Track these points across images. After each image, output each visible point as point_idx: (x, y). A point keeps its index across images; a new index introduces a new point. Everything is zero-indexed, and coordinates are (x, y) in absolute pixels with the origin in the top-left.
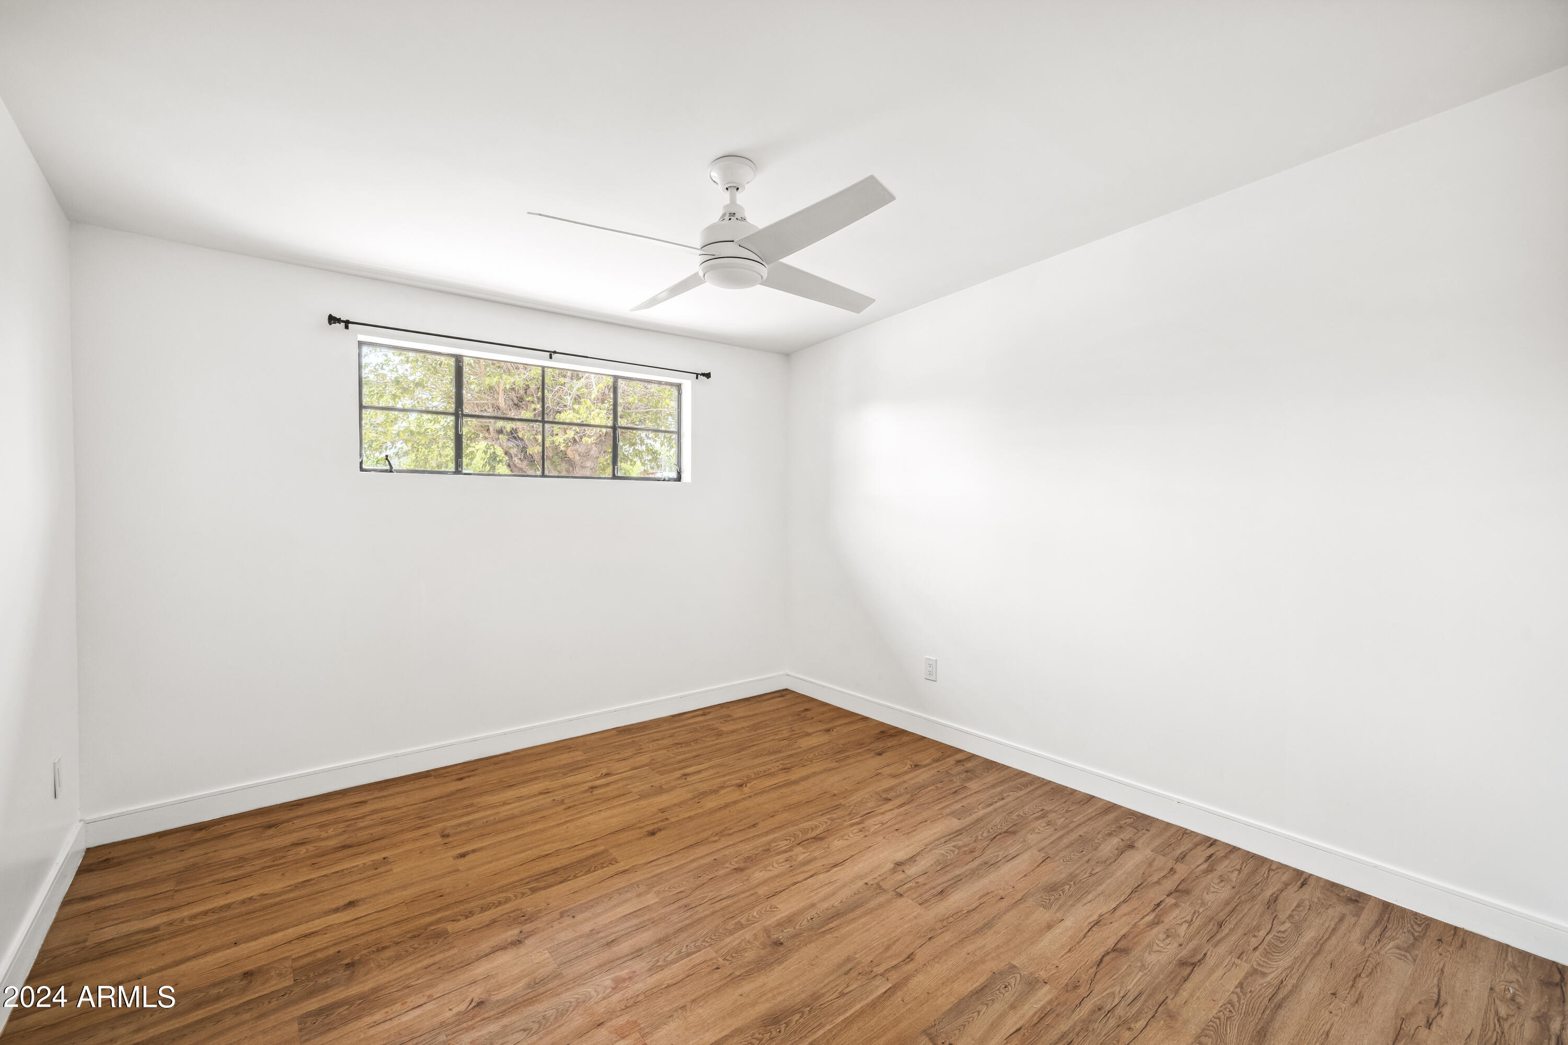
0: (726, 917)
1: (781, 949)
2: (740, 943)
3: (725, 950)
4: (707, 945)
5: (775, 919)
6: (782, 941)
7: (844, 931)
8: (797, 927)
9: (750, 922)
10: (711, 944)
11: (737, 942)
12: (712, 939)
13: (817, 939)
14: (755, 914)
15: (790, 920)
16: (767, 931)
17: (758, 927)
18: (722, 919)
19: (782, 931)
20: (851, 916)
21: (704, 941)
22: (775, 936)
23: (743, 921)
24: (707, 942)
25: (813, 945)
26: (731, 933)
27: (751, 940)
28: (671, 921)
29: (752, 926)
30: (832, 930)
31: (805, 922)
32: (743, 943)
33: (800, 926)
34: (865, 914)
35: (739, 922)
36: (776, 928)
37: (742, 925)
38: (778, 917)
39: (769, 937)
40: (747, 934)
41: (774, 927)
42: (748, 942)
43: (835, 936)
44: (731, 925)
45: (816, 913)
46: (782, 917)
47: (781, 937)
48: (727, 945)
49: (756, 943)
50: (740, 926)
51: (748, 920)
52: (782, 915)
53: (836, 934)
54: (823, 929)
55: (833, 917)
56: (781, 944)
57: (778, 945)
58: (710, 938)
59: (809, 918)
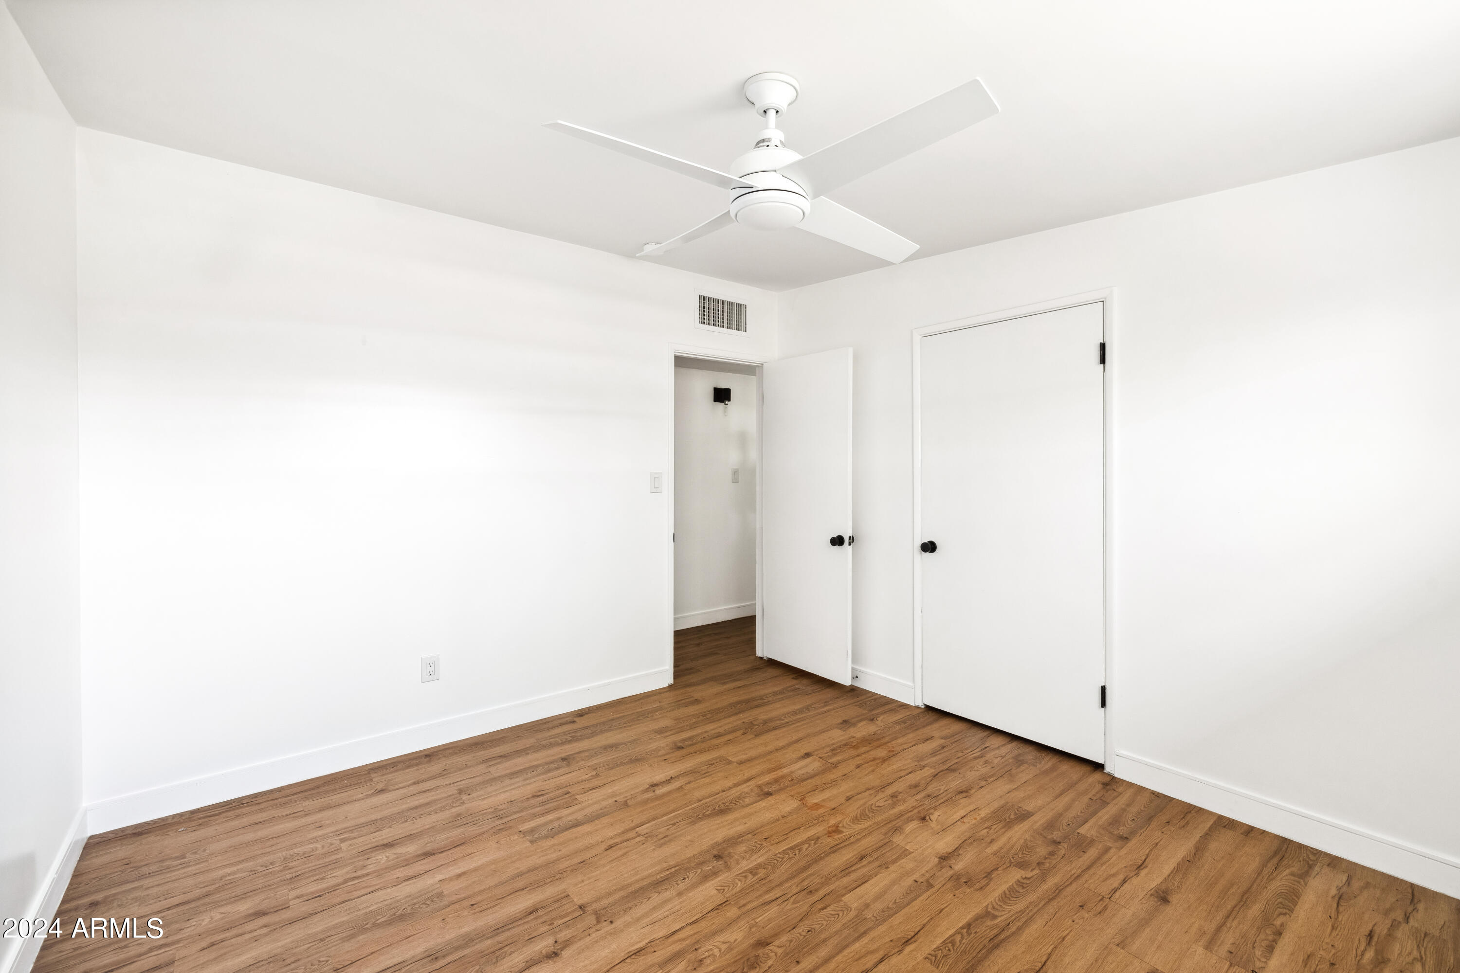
0: (767, 881)
1: (716, 853)
2: (751, 857)
3: (762, 851)
4: (778, 855)
5: (719, 879)
6: (714, 859)
7: (657, 868)
8: (699, 870)
9: (743, 875)
10: (775, 855)
11: (753, 858)
12: (776, 860)
13: (683, 860)
14: (739, 883)
15: (705, 878)
16: (728, 867)
17: (736, 871)
18: (771, 878)
19: (713, 867)
20: (645, 883)
21: (783, 858)
22: (721, 863)
23: (750, 876)
24: (779, 857)
25: (688, 856)
26: (760, 866)
27: (741, 859)
28: (818, 876)
29: (741, 871)
30: (668, 868)
31: (691, 875)
32: (748, 857)
33: (696, 872)
34: (630, 885)
35: (754, 875)
36: (719, 869)
37: (751, 873)
38: (717, 880)
39: (725, 862)
40: (745, 865)
41: (721, 870)
42: (744, 858)
43: (666, 863)
44: (762, 873)
45: (678, 885)
46: (712, 880)
47: (715, 862)
48: (762, 855)
49: (736, 857)
50: (753, 871)
51: (745, 877)
52: (713, 882)
53: (665, 865)
54: (676, 869)
55: (663, 881)
56: (715, 856)
57: (718, 855)
58: (778, 861)
59: (687, 879)
